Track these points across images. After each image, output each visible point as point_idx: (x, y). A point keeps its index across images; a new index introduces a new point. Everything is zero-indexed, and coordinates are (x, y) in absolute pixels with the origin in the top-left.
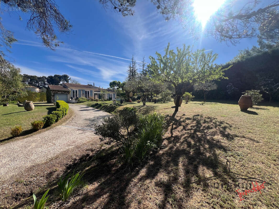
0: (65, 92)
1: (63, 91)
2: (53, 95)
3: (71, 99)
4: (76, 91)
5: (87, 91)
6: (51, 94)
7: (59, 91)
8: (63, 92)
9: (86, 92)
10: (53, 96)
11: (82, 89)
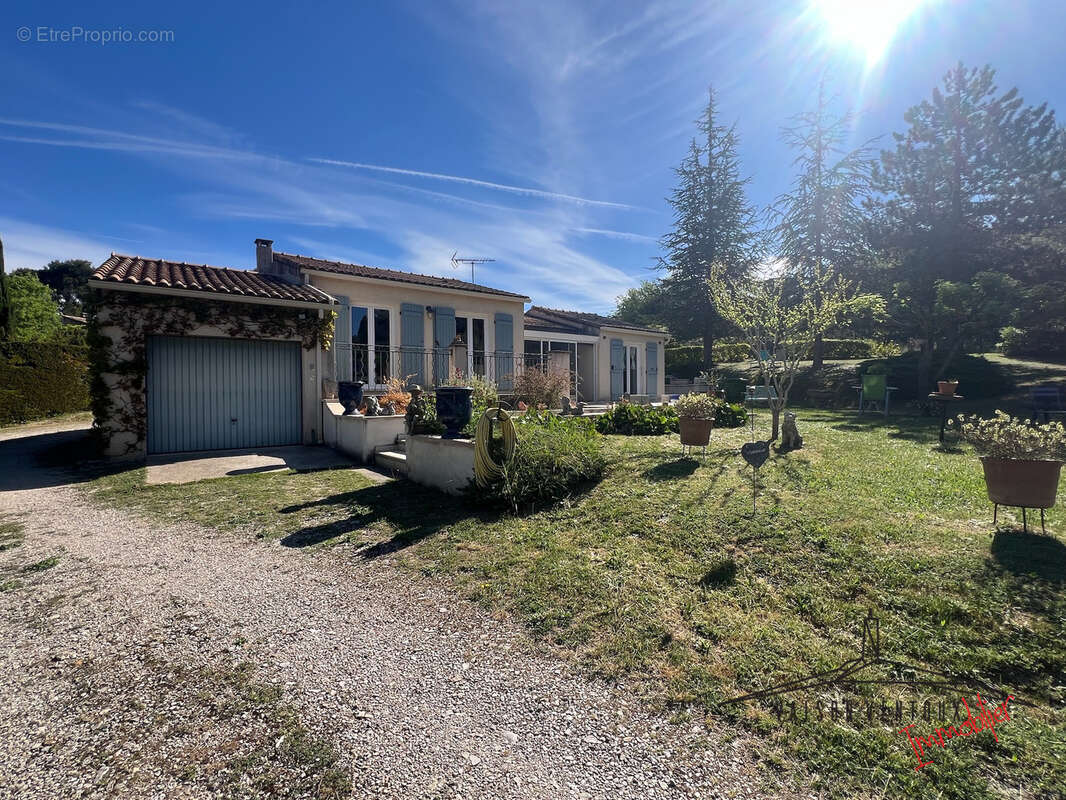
0: (272, 317)
1: (257, 312)
2: (127, 356)
3: (337, 408)
4: (382, 320)
5: (470, 317)
6: (108, 341)
7: (201, 310)
8: (254, 327)
9: (461, 325)
10: (123, 368)
11: (432, 302)
